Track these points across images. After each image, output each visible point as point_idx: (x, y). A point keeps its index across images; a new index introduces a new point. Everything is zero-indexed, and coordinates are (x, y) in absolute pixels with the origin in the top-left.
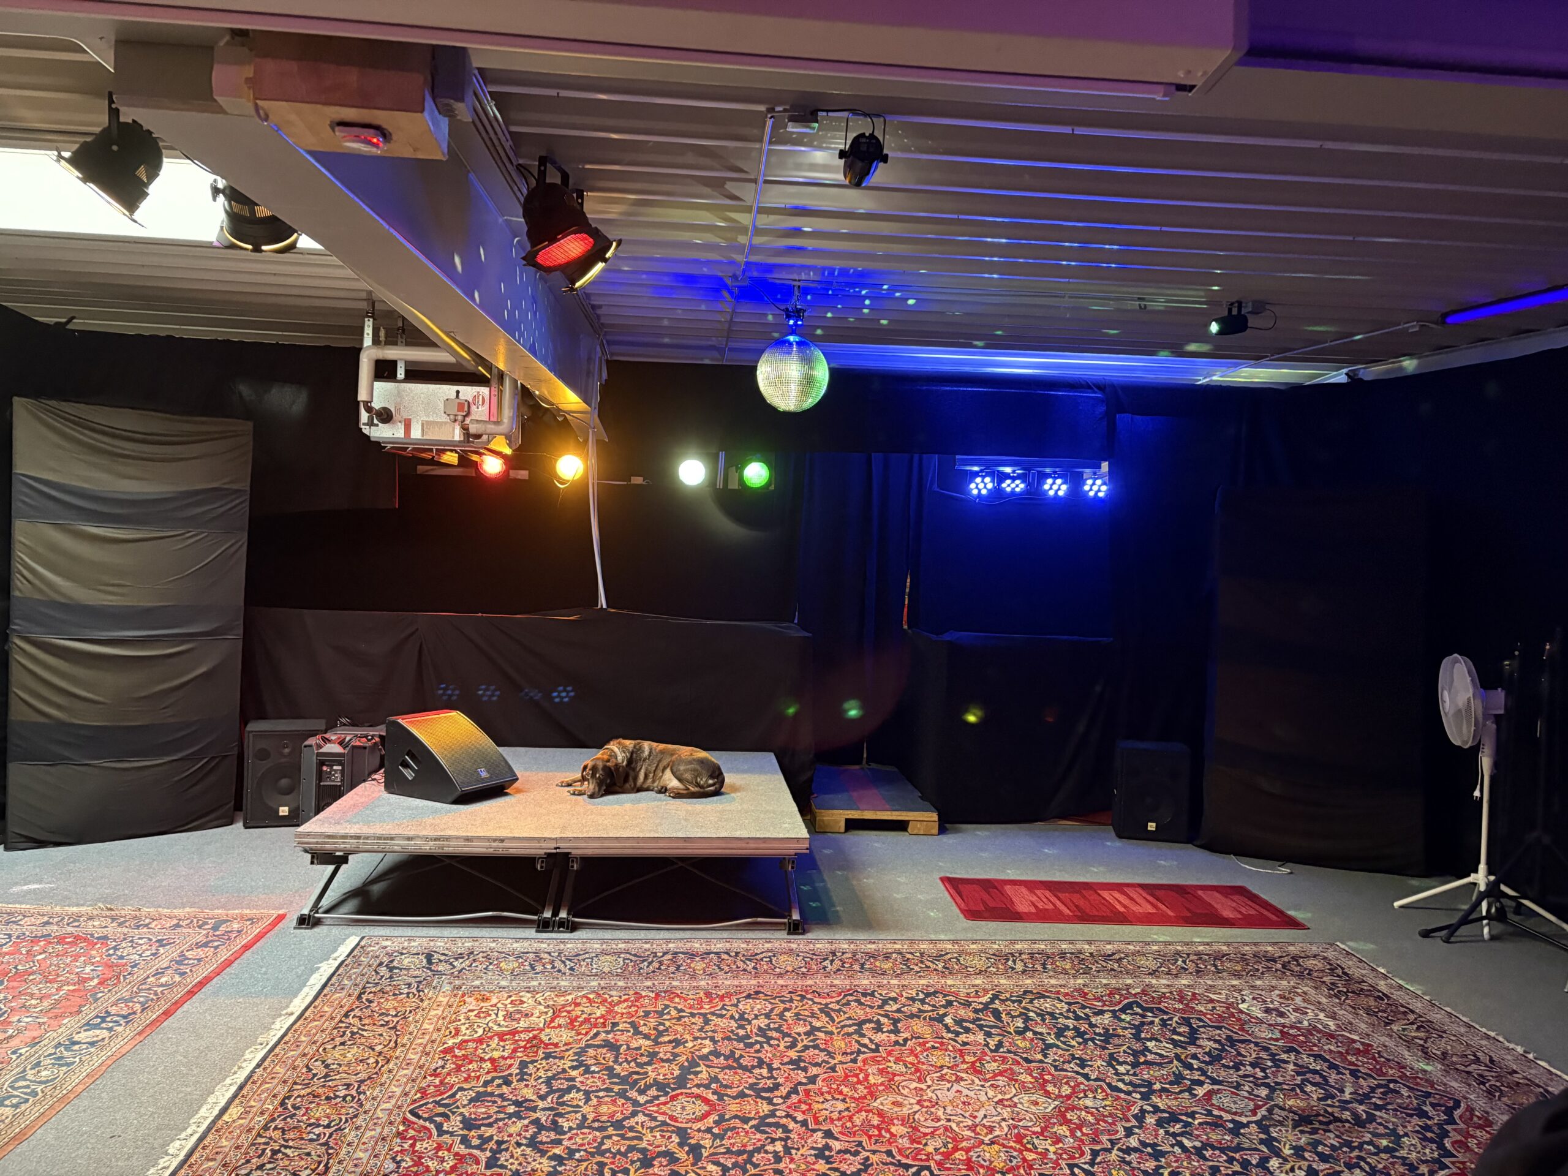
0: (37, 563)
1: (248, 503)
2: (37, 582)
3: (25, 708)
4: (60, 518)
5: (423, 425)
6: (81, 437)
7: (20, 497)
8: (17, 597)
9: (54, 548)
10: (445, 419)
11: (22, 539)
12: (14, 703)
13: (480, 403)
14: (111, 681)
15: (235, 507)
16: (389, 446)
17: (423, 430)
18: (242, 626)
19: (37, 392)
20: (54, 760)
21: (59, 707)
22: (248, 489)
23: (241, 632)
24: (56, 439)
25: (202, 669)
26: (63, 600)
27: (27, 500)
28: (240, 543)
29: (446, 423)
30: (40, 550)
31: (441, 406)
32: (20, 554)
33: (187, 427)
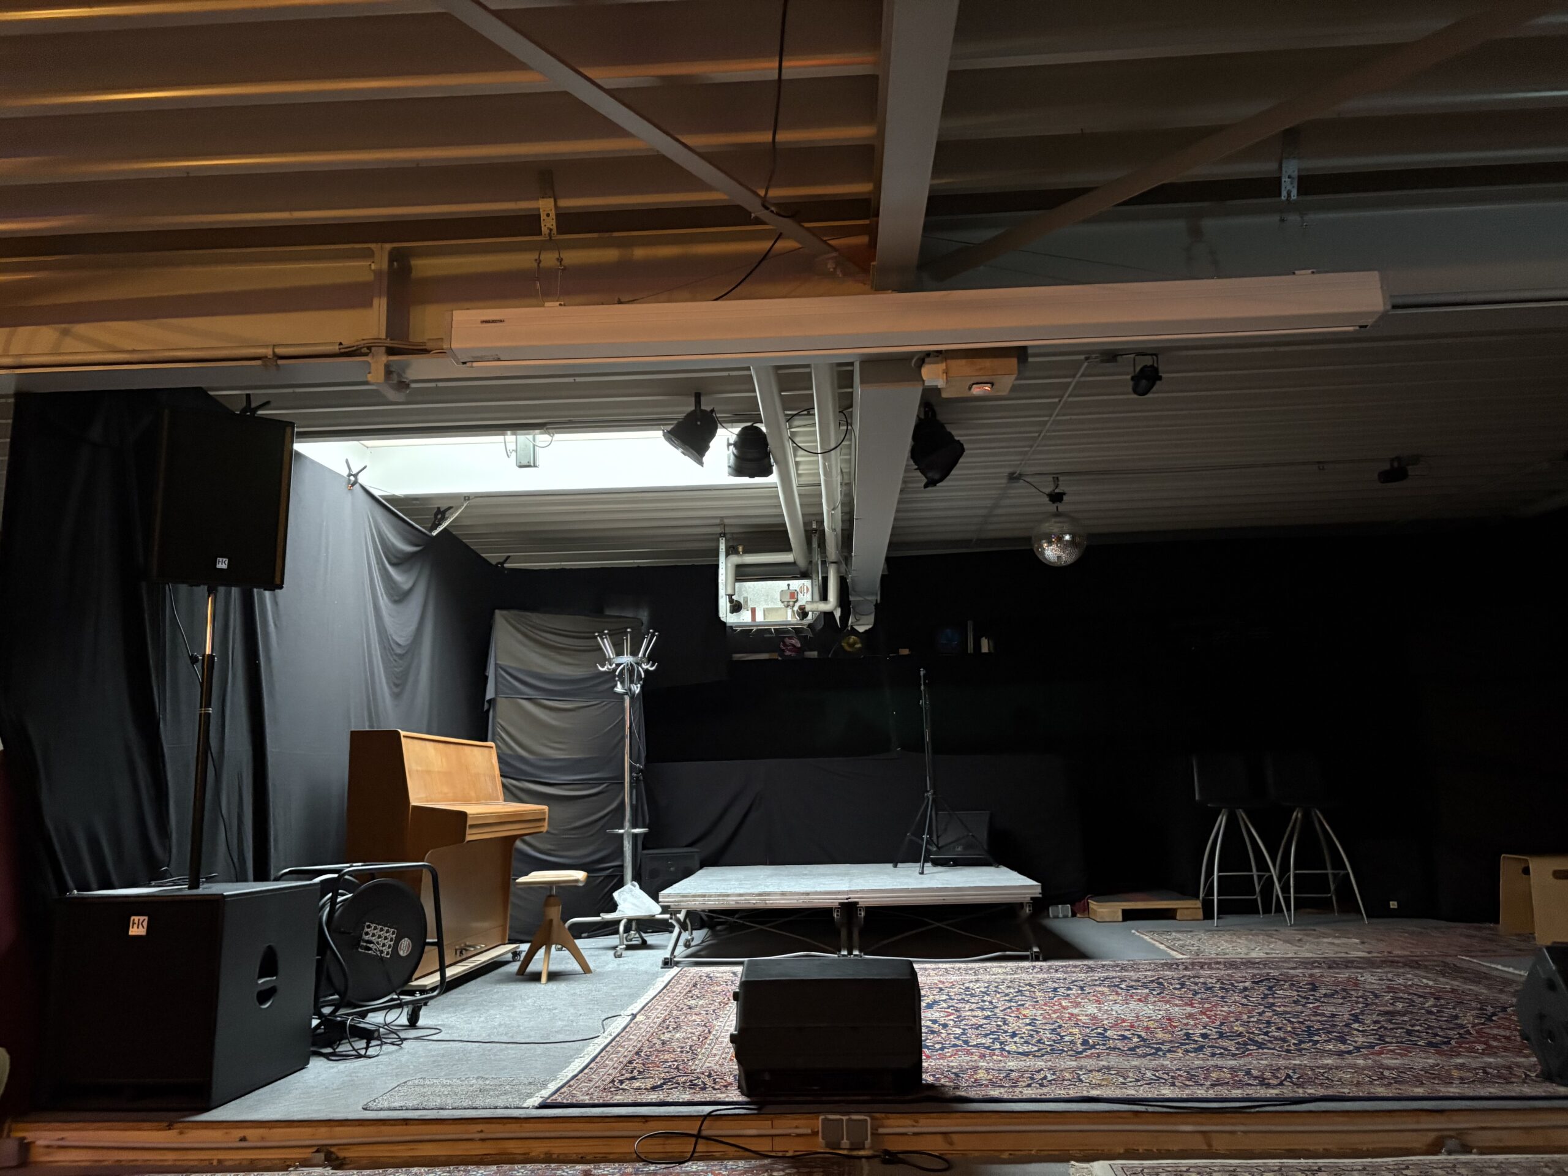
0: (512, 727)
2: (511, 742)
4: (526, 694)
5: (764, 611)
6: (536, 636)
7: (500, 680)
10: (782, 605)
11: (503, 711)
13: (805, 591)
17: (765, 615)
24: (520, 636)
25: (614, 806)
26: (525, 754)
27: (504, 682)
29: (780, 608)
31: (778, 596)
32: (500, 722)
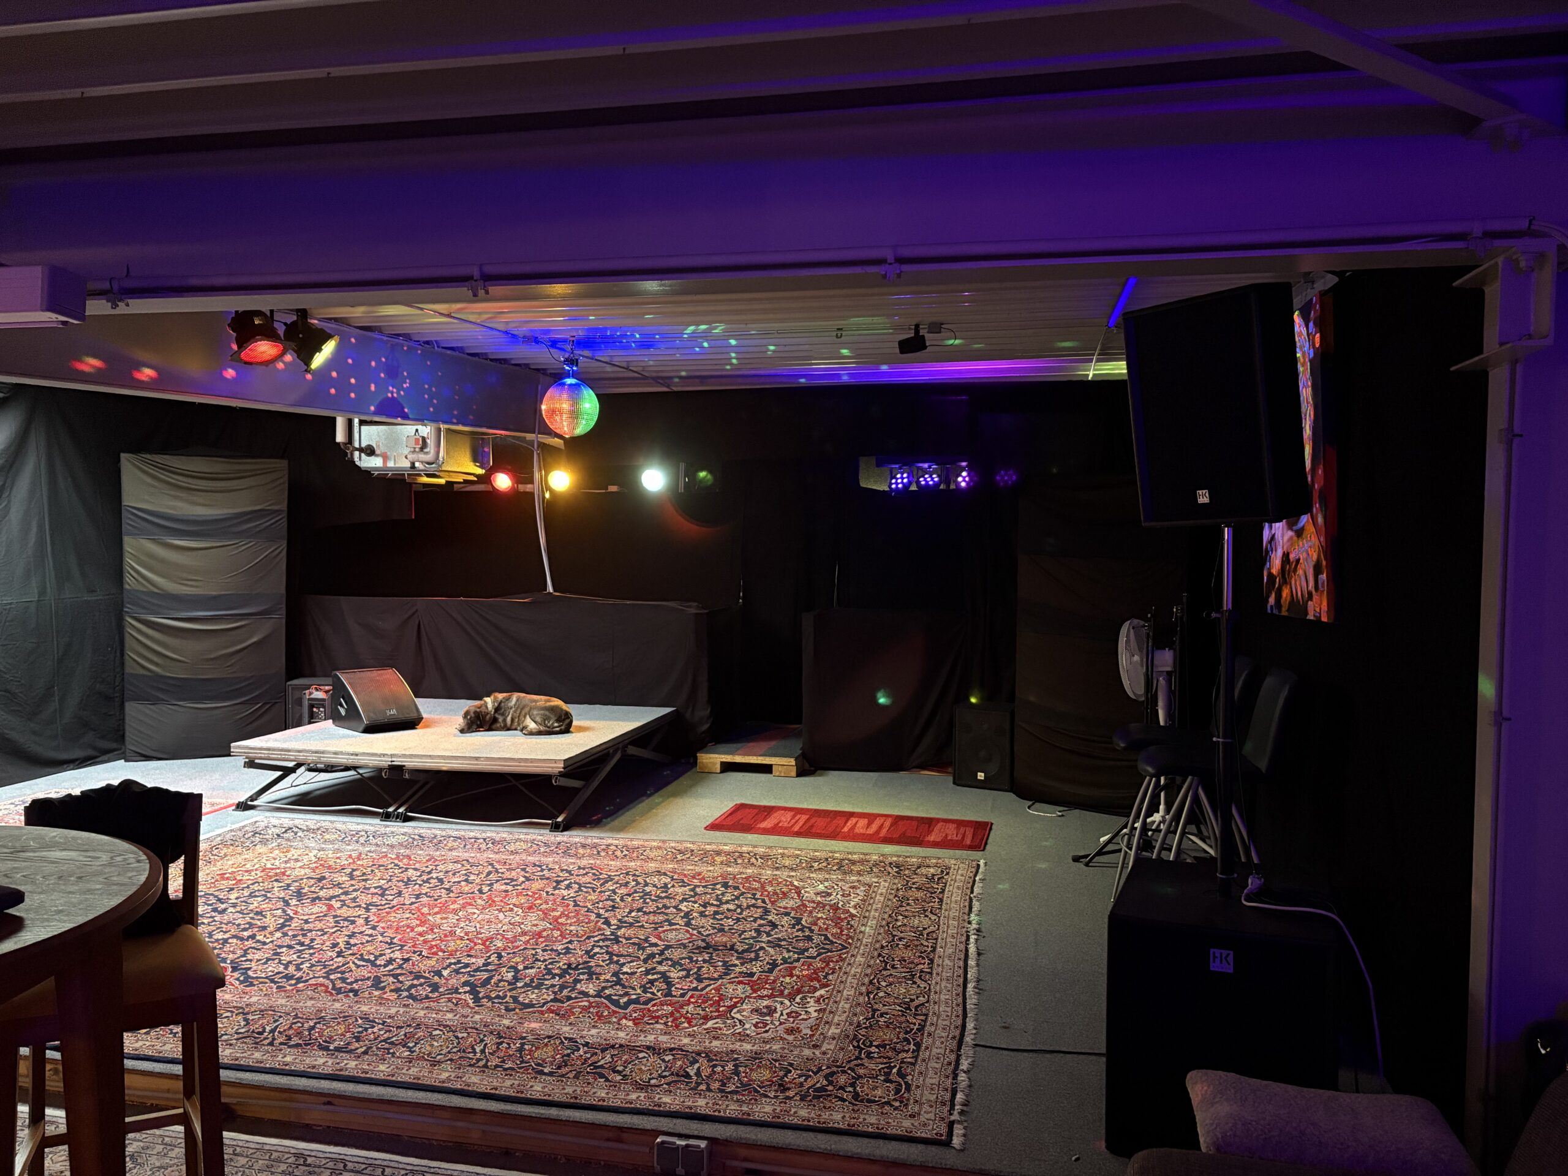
0: (139, 565)
1: (285, 519)
2: (140, 579)
3: (135, 665)
4: (155, 534)
5: (394, 457)
6: (167, 479)
7: (127, 519)
8: (127, 589)
9: (151, 556)
10: (407, 451)
11: (130, 550)
12: (128, 663)
14: (192, 646)
15: (277, 521)
16: (376, 473)
17: (395, 461)
18: (284, 608)
19: (136, 448)
20: (156, 701)
21: (157, 664)
22: (286, 509)
23: (284, 613)
24: (149, 480)
25: (254, 639)
26: (156, 590)
27: (131, 522)
28: (279, 549)
30: (143, 558)
31: (406, 441)
32: (128, 560)
33: (236, 467)
